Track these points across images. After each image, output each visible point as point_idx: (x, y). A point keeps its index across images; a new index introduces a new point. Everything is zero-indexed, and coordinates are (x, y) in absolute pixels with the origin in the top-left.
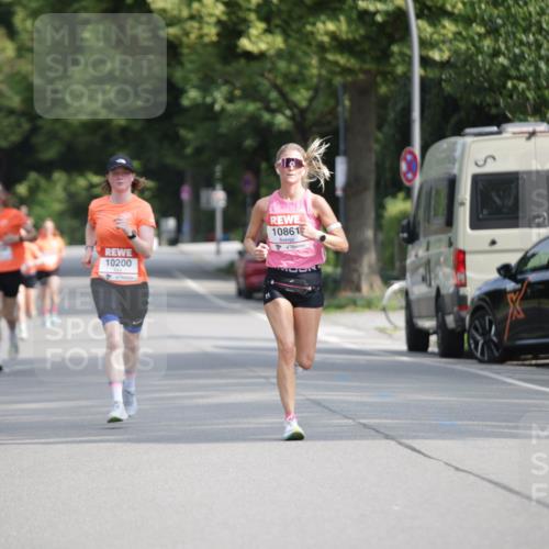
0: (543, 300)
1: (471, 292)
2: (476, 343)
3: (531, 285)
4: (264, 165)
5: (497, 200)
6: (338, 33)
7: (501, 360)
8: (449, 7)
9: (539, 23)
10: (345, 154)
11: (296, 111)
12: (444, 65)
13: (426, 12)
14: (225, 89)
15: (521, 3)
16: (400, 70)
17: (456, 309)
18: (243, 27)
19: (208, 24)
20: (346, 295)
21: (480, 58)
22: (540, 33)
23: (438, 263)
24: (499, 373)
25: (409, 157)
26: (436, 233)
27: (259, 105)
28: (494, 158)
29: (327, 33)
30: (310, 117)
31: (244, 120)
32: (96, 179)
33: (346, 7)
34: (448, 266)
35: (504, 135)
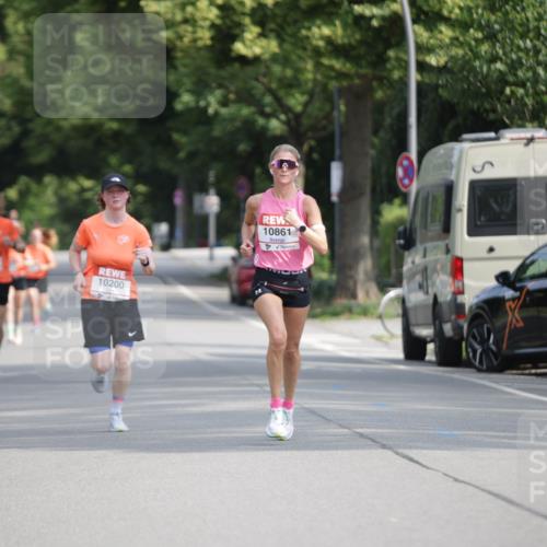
0: (540, 309)
1: (469, 299)
2: (475, 351)
3: (529, 293)
4: (258, 171)
5: (495, 206)
6: (333, 38)
7: (500, 369)
8: (445, 13)
9: (538, 29)
10: (341, 159)
11: (291, 115)
12: (441, 70)
13: (423, 17)
14: (219, 93)
15: (518, 8)
16: (396, 75)
17: (453, 317)
18: (237, 31)
19: (202, 27)
20: (341, 302)
21: (477, 63)
22: (538, 39)
23: (435, 270)
24: (497, 383)
25: (405, 163)
26: (432, 239)
27: (252, 109)
28: (492, 164)
29: (323, 38)
30: (305, 122)
31: (238, 124)
32: (87, 183)
33: (341, 11)
34: (445, 273)
35: (502, 141)
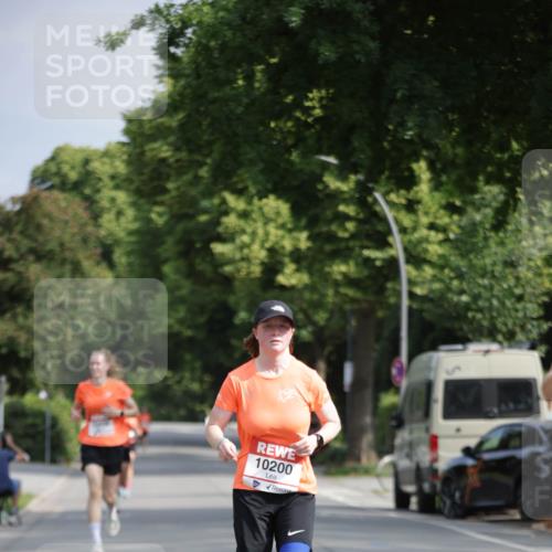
1: (442, 466)
2: (445, 503)
6: (348, 273)
8: (428, 257)
9: (493, 272)
10: (351, 360)
11: (316, 328)
12: (424, 299)
13: (413, 260)
16: (392, 300)
17: (430, 478)
18: (279, 267)
19: (254, 264)
20: (350, 464)
25: (398, 365)
26: (417, 421)
29: (341, 273)
30: (327, 333)
33: (354, 254)
35: (469, 352)
